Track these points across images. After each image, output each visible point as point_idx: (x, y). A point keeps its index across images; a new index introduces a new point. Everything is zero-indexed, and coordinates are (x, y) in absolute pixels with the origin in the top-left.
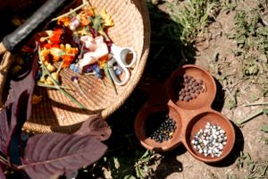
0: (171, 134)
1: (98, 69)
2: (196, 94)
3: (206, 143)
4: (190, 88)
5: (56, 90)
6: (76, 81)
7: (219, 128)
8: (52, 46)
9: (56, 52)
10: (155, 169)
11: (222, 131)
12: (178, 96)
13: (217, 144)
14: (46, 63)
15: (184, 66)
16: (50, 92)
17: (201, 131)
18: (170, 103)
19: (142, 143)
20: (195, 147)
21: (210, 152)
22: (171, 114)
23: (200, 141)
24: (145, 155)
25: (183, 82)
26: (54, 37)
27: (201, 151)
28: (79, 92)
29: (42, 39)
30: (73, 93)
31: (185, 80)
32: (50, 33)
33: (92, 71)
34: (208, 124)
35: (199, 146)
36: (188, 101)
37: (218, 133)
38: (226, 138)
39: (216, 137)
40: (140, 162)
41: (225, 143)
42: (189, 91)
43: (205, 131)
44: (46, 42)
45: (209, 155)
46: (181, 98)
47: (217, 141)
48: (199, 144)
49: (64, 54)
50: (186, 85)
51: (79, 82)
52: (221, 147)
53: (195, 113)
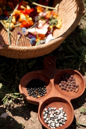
0: (39, 96)
1: (34, 39)
2: (69, 90)
3: (51, 116)
4: (69, 84)
5: (7, 32)
6: (19, 36)
7: (66, 115)
8: (24, 13)
9: (23, 17)
10: (15, 107)
11: (65, 118)
12: (60, 82)
13: (56, 122)
14: (14, 17)
15: (75, 71)
16: (3, 30)
17: (55, 108)
18: (52, 81)
19: (20, 86)
20: (44, 113)
21: (49, 122)
22: (48, 88)
23: (50, 113)
24: (16, 94)
25: (68, 78)
26: (28, 10)
27: (45, 117)
28: (16, 42)
29: (22, 7)
30: (12, 39)
31: (70, 79)
32: (28, 8)
33: (30, 38)
34: (62, 108)
35: (46, 115)
36: (63, 89)
37: (62, 117)
38: (64, 123)
39: (59, 118)
40: (10, 95)
41: (61, 125)
42: (67, 85)
43: (57, 111)
44: (23, 9)
45: (48, 123)
46: (60, 84)
47: (58, 121)
48: (48, 113)
49: (25, 20)
50: (69, 81)
51: (20, 38)
52: (57, 125)
53: (59, 95)
